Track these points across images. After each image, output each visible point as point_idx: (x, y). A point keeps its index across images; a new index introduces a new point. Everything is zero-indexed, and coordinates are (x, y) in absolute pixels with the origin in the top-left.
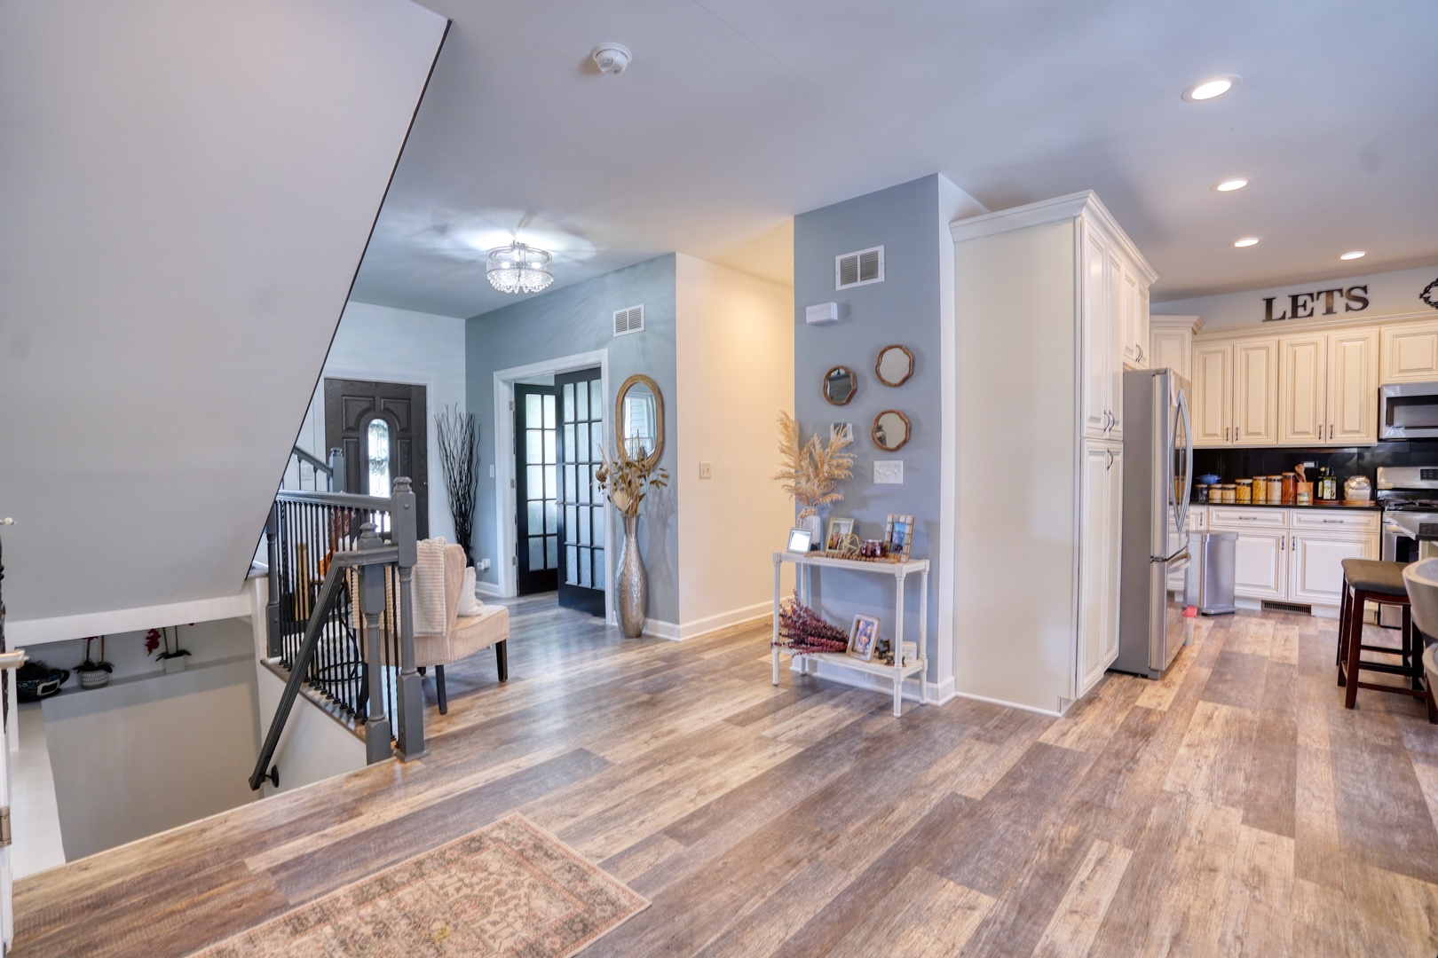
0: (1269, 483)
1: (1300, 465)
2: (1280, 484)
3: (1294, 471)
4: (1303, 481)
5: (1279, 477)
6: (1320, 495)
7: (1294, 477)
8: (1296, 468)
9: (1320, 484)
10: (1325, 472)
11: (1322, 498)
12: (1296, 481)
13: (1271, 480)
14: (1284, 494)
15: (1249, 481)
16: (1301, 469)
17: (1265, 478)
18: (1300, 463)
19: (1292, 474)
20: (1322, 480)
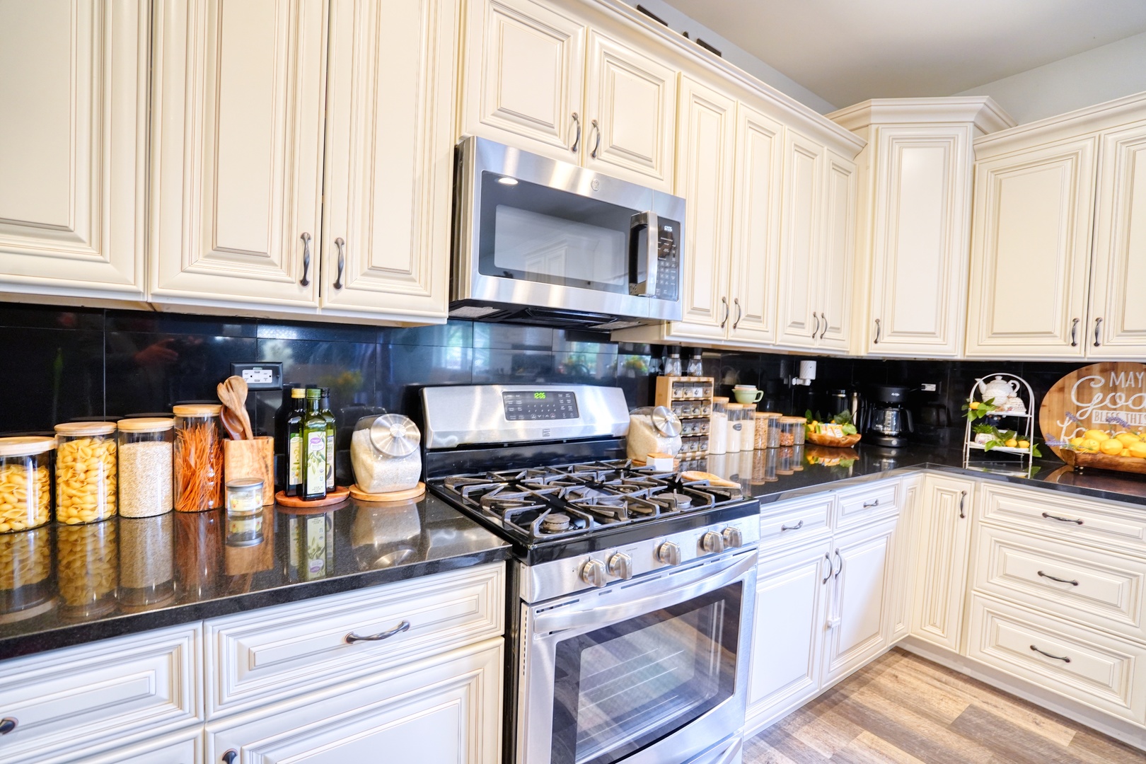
0: (125, 448)
1: (233, 379)
2: (166, 448)
3: (214, 399)
4: (244, 437)
5: (164, 425)
6: (294, 480)
7: (216, 419)
8: (222, 390)
9: (295, 442)
10: (307, 403)
11: (301, 491)
12: (223, 435)
13: (132, 438)
14: (183, 483)
15: (41, 445)
16: (234, 393)
17: (107, 428)
18: (231, 372)
19: (206, 411)
20: (300, 428)
